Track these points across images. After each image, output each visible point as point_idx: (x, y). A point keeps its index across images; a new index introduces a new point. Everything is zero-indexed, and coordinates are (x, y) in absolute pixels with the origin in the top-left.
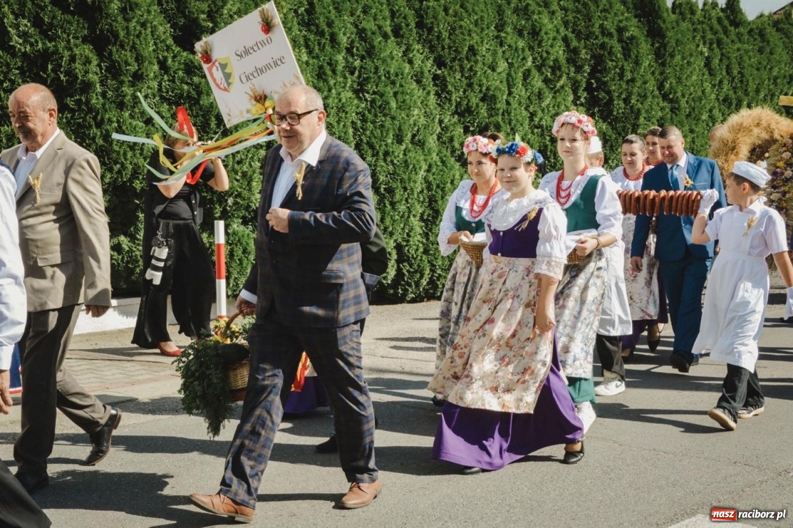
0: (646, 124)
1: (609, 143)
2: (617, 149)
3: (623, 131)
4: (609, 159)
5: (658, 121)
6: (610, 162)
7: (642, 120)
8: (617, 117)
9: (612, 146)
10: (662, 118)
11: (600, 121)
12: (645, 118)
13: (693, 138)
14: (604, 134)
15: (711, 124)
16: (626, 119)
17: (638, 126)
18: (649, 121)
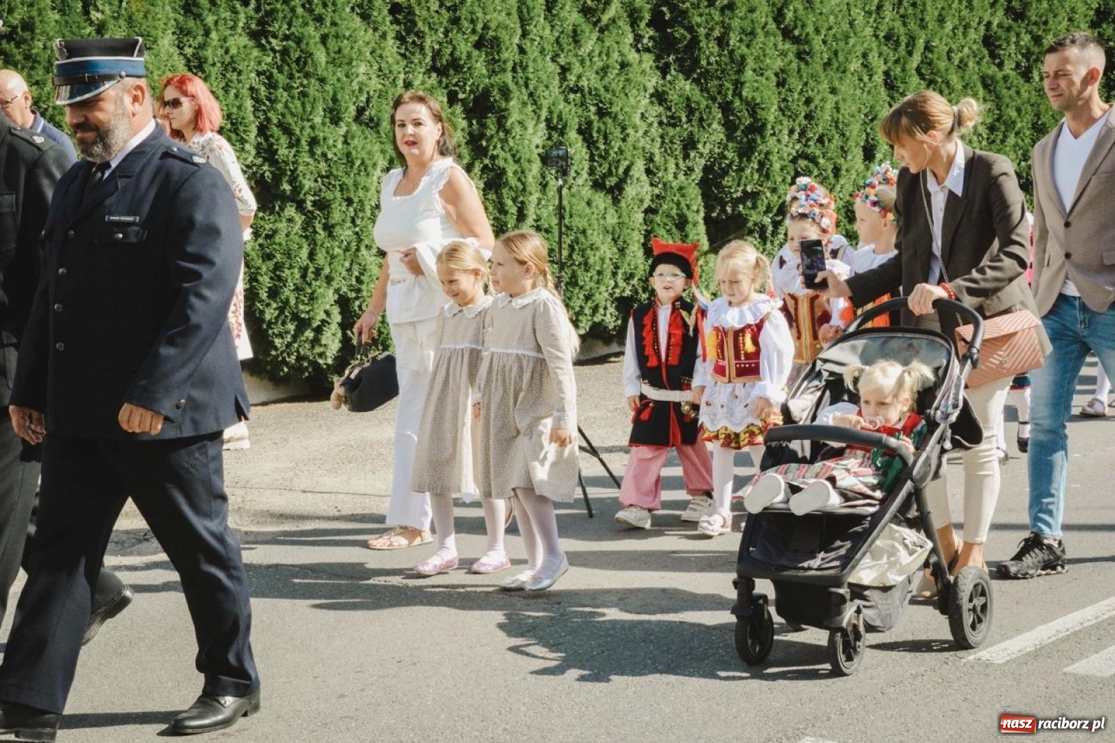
0: (756, 81)
1: (697, 114)
2: (709, 125)
3: (719, 93)
4: (698, 141)
5: (776, 75)
6: (700, 146)
7: (749, 74)
8: (707, 71)
9: (701, 120)
10: (783, 71)
11: (681, 76)
12: (754, 71)
13: (837, 103)
14: (688, 99)
15: (866, 78)
16: (723, 71)
17: (743, 84)
18: (762, 75)
